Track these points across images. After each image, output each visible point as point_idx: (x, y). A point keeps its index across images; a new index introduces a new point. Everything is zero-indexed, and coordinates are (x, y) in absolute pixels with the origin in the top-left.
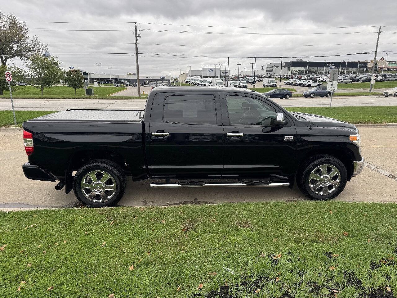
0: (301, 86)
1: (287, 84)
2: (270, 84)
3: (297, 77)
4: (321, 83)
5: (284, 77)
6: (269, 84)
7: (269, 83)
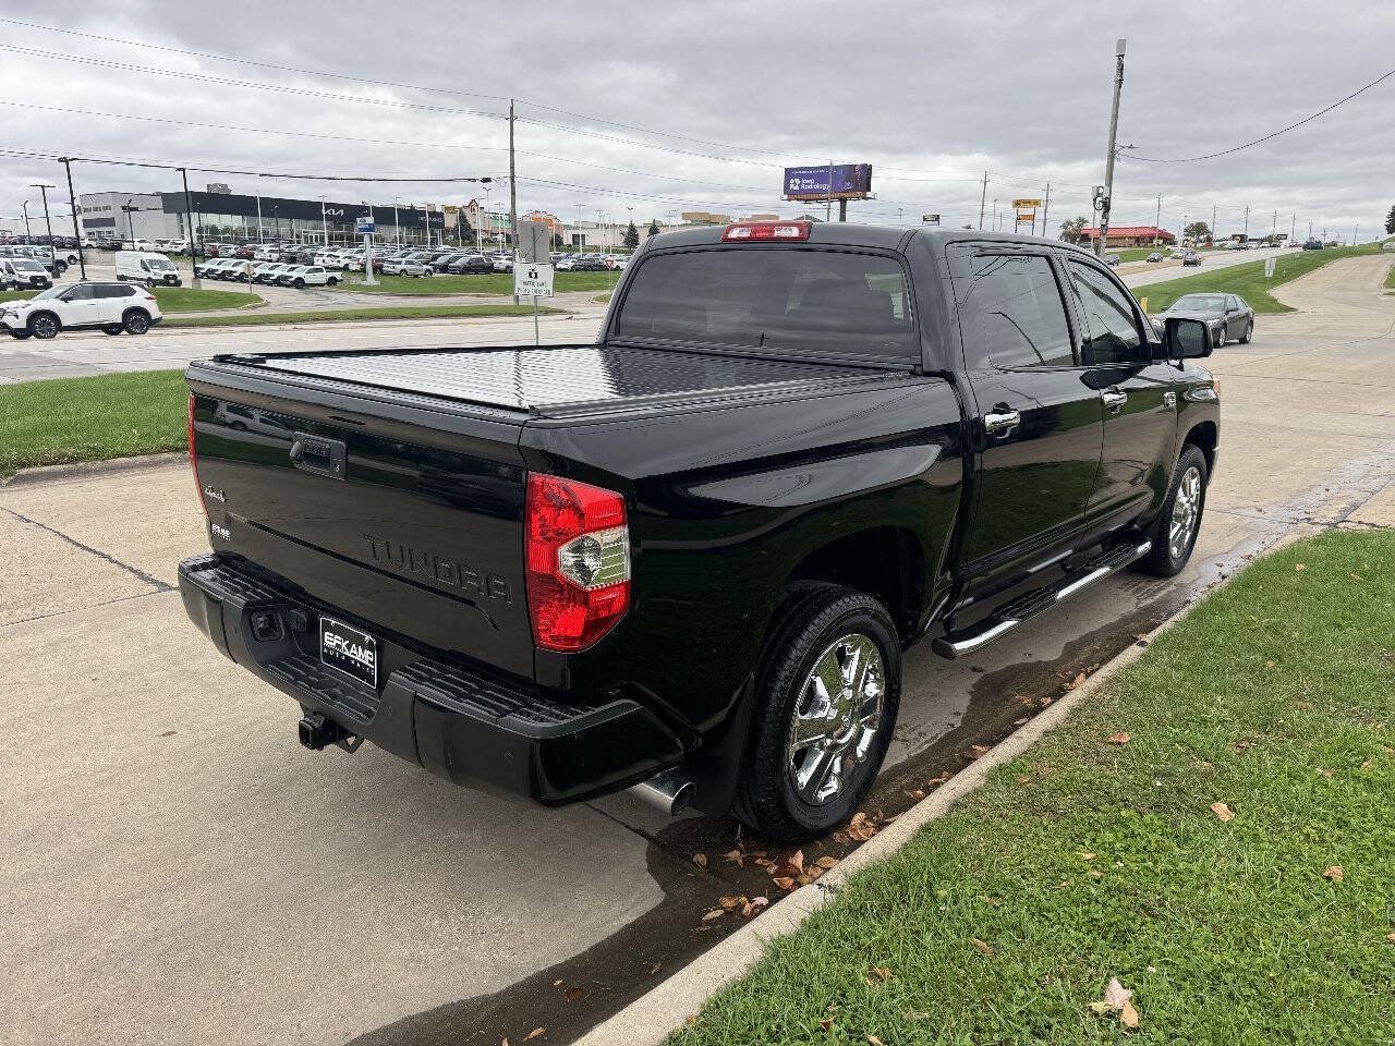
0: (269, 284)
1: (209, 278)
2: (151, 275)
3: (232, 251)
4: (338, 275)
5: (179, 250)
6: (145, 275)
7: (147, 270)
